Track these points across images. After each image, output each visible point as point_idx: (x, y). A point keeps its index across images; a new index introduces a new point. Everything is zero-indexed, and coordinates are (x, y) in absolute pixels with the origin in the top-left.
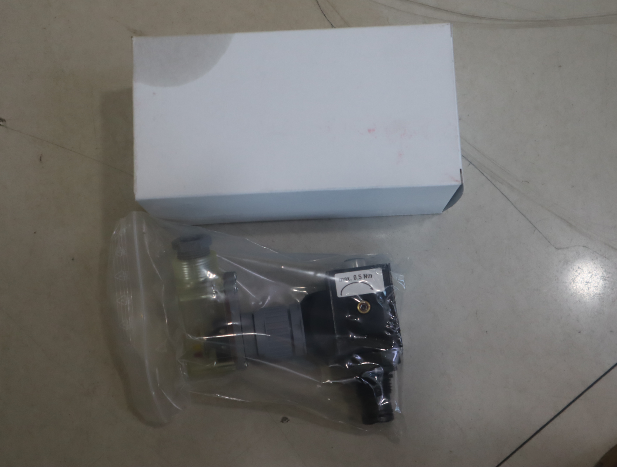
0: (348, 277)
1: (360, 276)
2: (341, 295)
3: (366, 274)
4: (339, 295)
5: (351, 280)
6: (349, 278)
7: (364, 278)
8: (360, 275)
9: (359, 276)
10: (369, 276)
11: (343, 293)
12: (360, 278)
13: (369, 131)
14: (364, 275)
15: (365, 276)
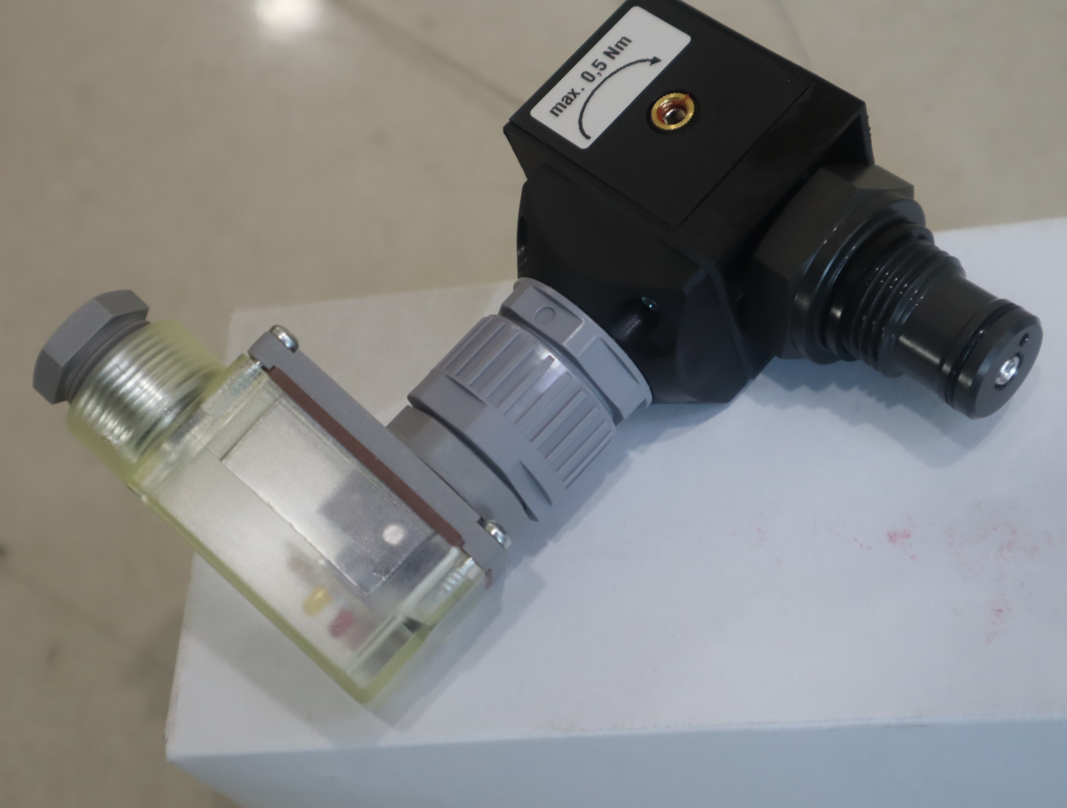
0: (570, 91)
1: (596, 64)
2: (588, 137)
3: (610, 48)
4: (583, 144)
5: (583, 89)
6: (573, 90)
7: (613, 58)
8: (596, 61)
9: (597, 67)
10: (620, 45)
11: (587, 132)
12: (601, 66)
13: (892, 537)
14: (607, 54)
15: (611, 53)
